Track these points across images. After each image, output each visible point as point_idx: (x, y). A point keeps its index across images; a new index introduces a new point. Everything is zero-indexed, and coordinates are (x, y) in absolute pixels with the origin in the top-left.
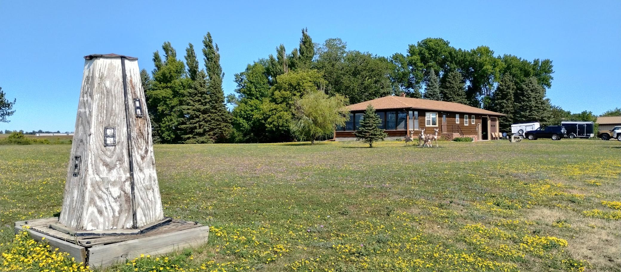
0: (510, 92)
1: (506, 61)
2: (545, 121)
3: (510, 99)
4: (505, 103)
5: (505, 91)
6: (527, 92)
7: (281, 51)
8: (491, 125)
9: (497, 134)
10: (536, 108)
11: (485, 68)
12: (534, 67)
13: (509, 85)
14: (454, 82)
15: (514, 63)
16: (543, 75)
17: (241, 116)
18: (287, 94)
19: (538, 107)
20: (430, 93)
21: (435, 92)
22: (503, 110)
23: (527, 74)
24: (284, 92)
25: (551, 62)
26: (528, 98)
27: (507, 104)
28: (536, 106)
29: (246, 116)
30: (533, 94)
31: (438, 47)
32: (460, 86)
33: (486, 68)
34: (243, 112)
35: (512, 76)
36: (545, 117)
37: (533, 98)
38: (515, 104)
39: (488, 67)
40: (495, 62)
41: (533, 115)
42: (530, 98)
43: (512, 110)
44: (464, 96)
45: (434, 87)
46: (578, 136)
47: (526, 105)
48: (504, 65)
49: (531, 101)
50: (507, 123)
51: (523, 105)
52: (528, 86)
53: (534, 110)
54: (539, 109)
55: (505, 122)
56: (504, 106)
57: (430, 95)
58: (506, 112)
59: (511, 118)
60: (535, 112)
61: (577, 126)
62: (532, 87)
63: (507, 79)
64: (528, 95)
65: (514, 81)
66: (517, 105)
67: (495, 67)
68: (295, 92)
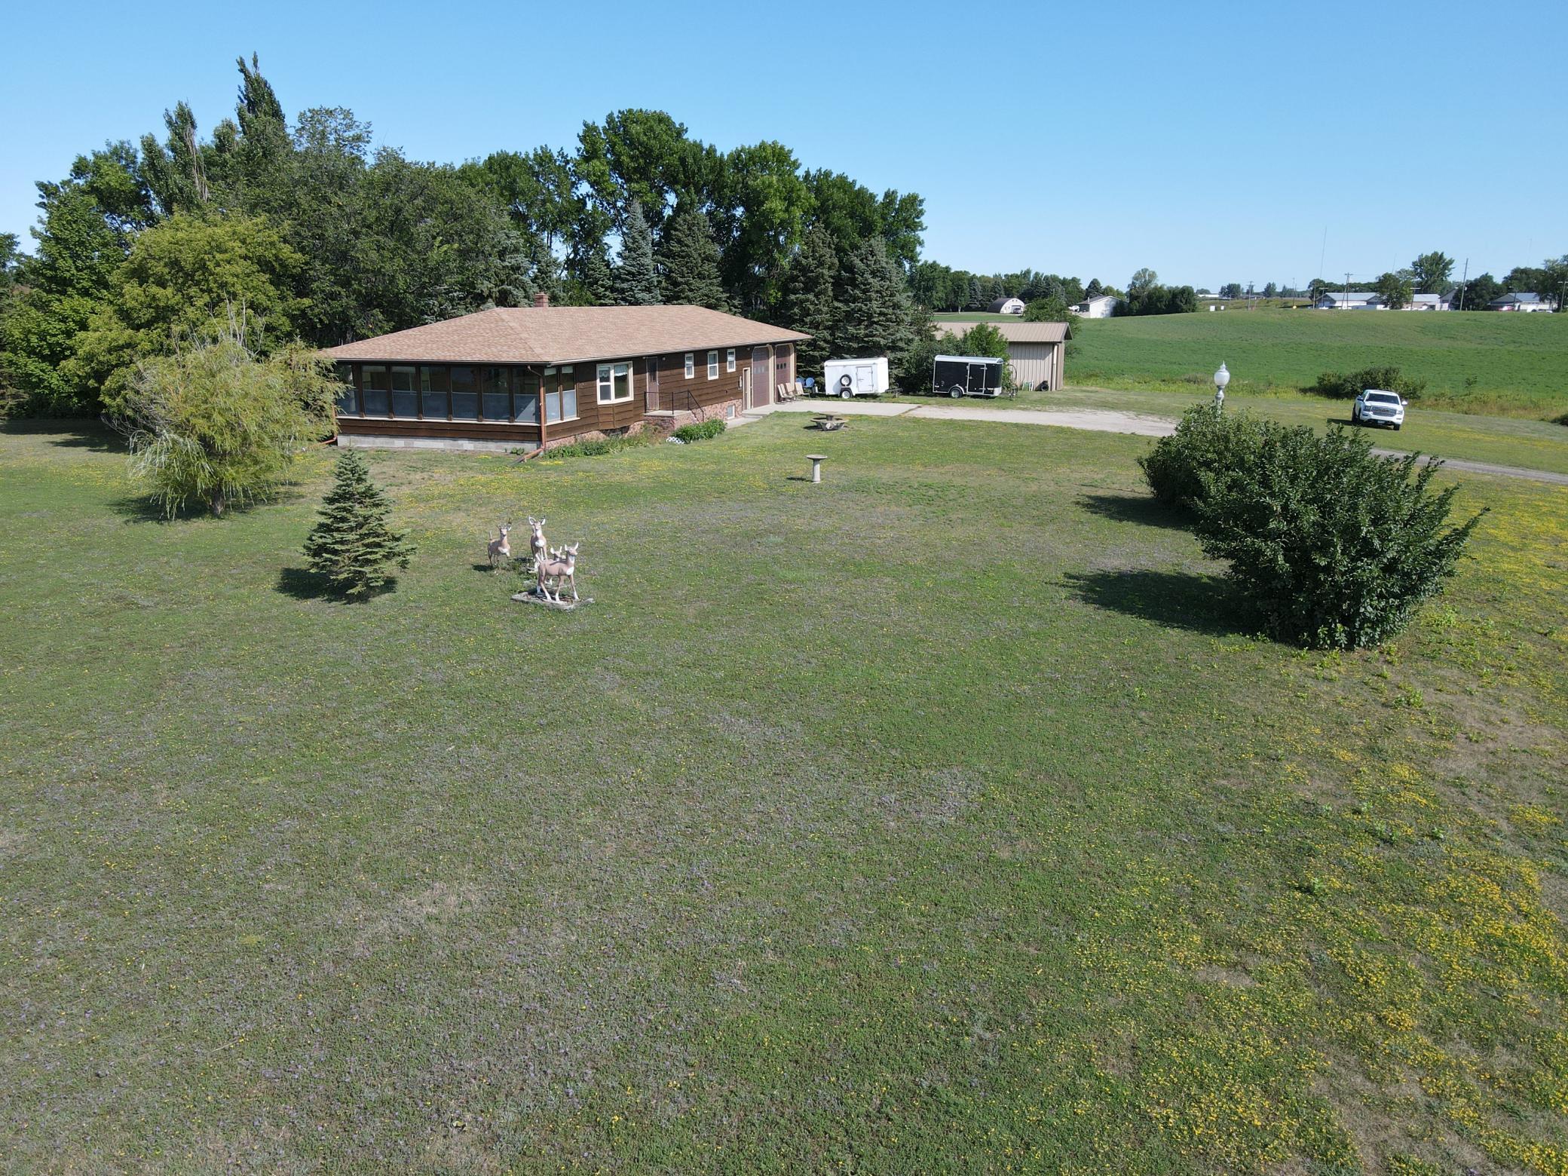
0: (823, 274)
1: (818, 191)
2: (902, 349)
3: (824, 292)
4: (812, 303)
5: (812, 271)
6: (862, 276)
7: (182, 122)
8: (778, 366)
9: (790, 387)
10: (881, 318)
11: (766, 206)
12: (886, 211)
13: (821, 256)
14: (689, 241)
15: (838, 195)
16: (903, 233)
17: (31, 352)
18: (167, 295)
19: (885, 315)
20: (629, 268)
21: (643, 265)
22: (808, 320)
23: (866, 229)
24: (154, 289)
25: (921, 201)
26: (864, 292)
27: (816, 305)
28: (881, 314)
29: (47, 352)
30: (875, 282)
31: (653, 142)
32: (704, 253)
33: (771, 209)
34: (34, 339)
35: (829, 232)
36: (901, 339)
37: (877, 292)
38: (836, 304)
39: (774, 205)
40: (792, 191)
41: (874, 336)
42: (869, 292)
43: (828, 321)
44: (715, 278)
45: (639, 252)
46: (968, 393)
47: (860, 310)
48: (813, 201)
49: (870, 300)
50: (816, 354)
51: (852, 309)
52: (865, 261)
53: (876, 323)
54: (887, 320)
55: (812, 350)
56: (809, 309)
57: (629, 273)
58: (816, 326)
59: (825, 341)
60: (878, 327)
61: (968, 367)
62: (875, 263)
63: (817, 240)
64: (865, 285)
65: (833, 246)
66: (840, 308)
67: (791, 203)
68: (193, 291)
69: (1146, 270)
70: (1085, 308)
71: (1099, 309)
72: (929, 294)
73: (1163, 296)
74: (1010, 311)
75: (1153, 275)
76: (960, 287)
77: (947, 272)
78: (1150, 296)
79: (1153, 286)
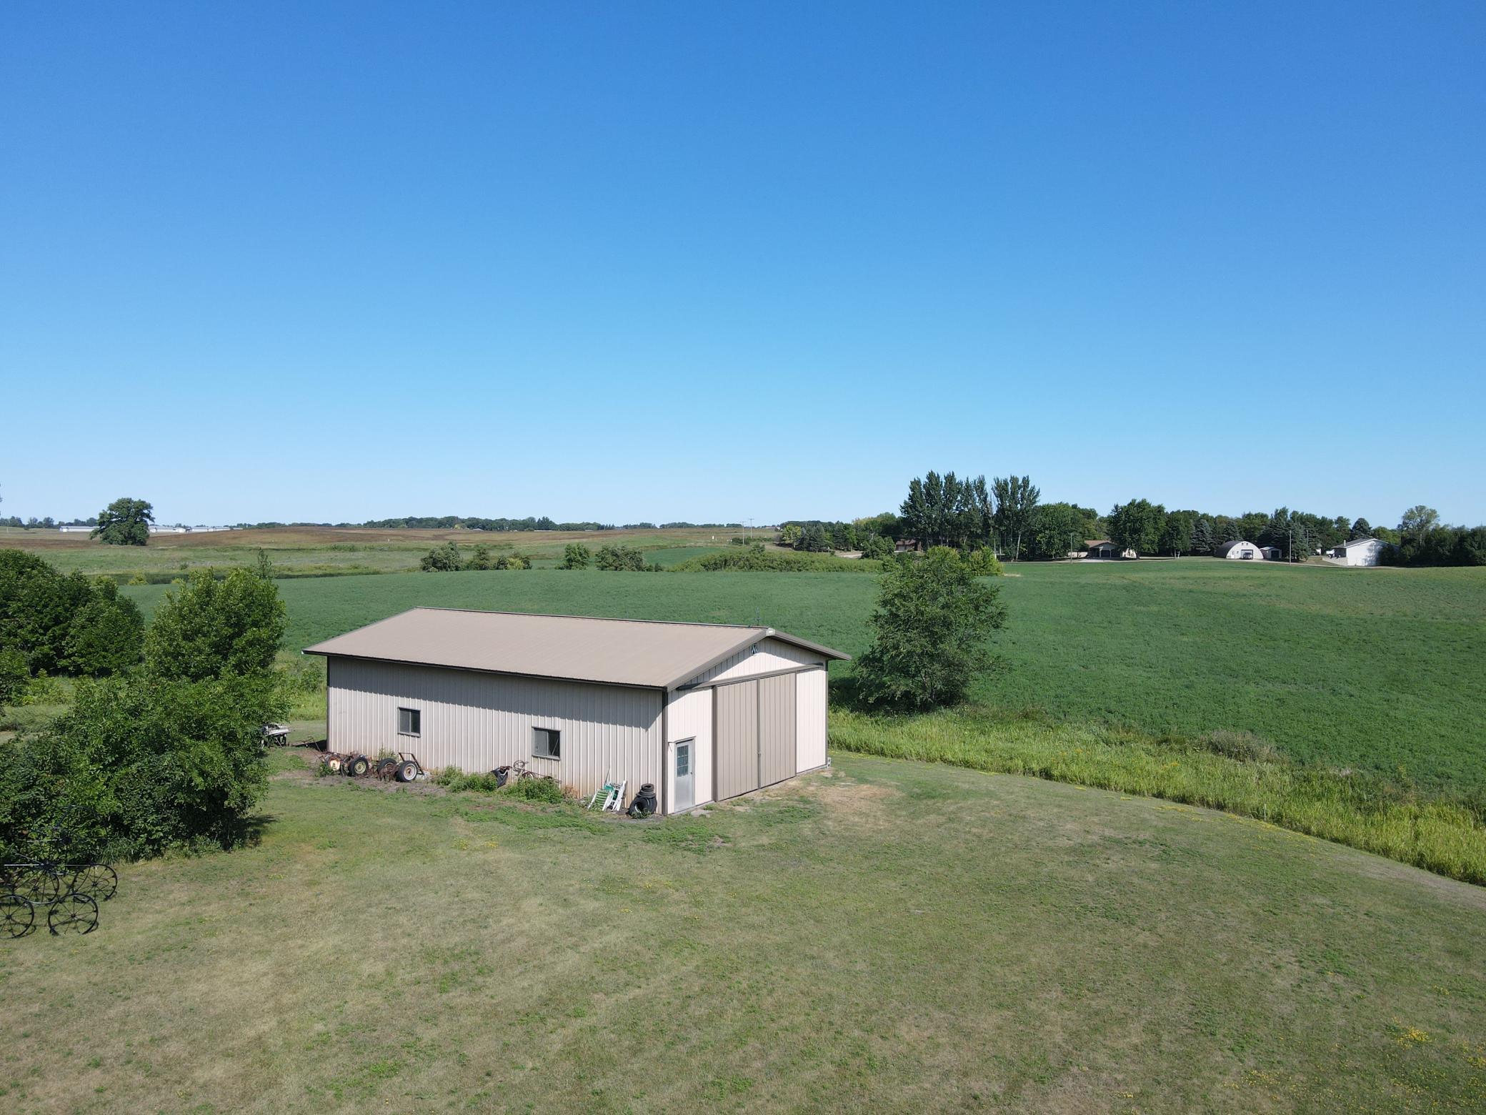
69: (1422, 508)
70: (1341, 553)
71: (1359, 554)
72: (1136, 536)
73: (1445, 539)
74: (1239, 556)
75: (1433, 514)
76: (1176, 529)
77: (1159, 511)
78: (1428, 539)
79: (1431, 528)
